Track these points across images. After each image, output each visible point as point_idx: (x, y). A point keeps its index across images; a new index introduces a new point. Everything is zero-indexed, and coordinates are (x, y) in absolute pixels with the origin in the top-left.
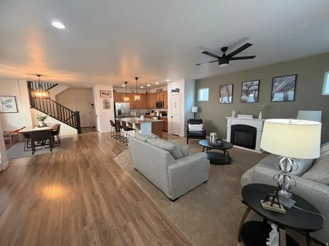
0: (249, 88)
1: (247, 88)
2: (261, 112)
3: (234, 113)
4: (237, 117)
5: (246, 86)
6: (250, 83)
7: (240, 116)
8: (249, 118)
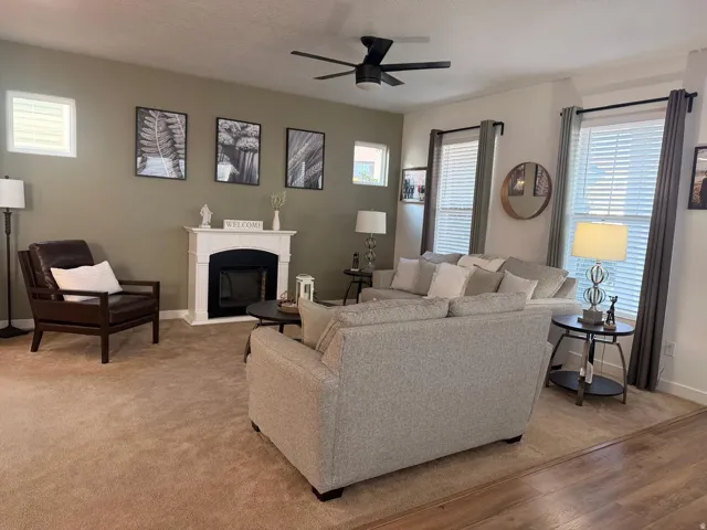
0: (236, 139)
1: (231, 141)
2: (277, 213)
3: (206, 214)
4: (222, 227)
5: (229, 131)
6: (238, 124)
7: (229, 225)
8: (255, 230)
